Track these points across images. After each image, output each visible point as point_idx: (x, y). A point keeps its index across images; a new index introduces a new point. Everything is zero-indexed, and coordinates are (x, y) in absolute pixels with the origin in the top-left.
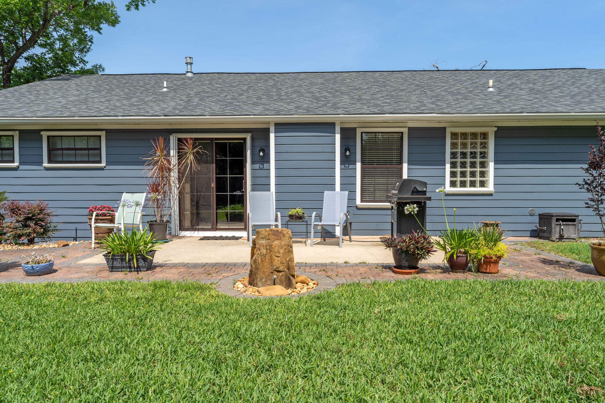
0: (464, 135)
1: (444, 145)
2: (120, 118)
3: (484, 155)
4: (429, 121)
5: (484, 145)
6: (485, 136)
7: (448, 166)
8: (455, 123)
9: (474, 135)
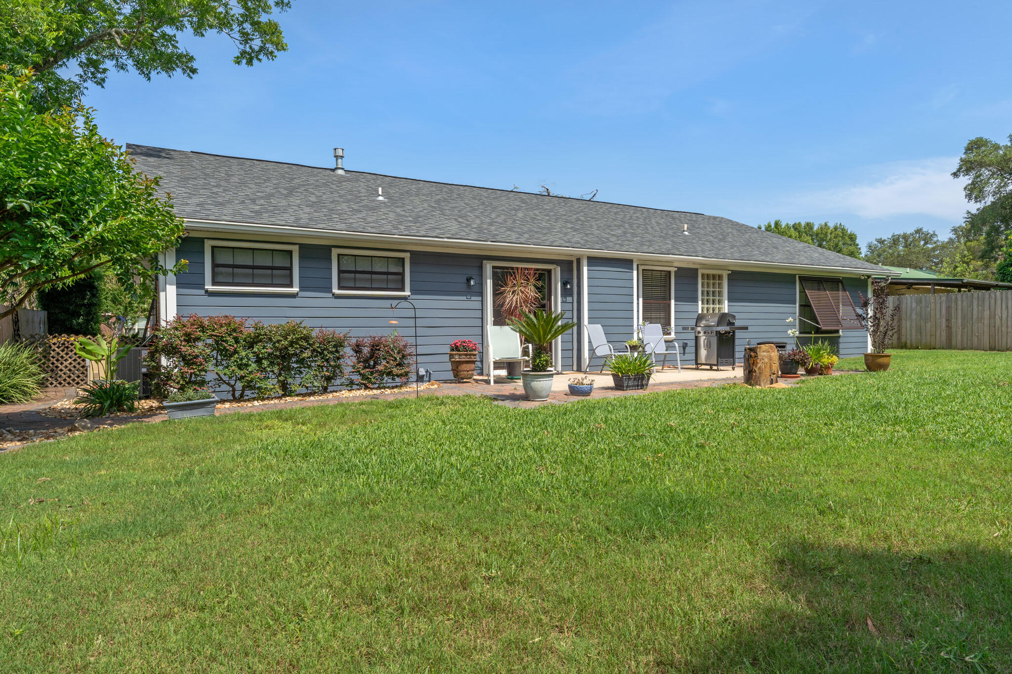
0: (708, 276)
1: (697, 284)
2: (446, 240)
3: (720, 294)
4: (688, 262)
5: (720, 285)
6: (720, 277)
7: (700, 303)
8: (705, 266)
9: (714, 276)
